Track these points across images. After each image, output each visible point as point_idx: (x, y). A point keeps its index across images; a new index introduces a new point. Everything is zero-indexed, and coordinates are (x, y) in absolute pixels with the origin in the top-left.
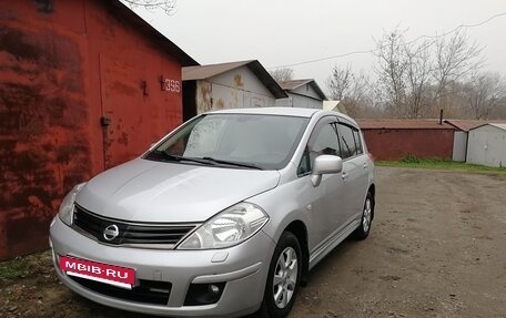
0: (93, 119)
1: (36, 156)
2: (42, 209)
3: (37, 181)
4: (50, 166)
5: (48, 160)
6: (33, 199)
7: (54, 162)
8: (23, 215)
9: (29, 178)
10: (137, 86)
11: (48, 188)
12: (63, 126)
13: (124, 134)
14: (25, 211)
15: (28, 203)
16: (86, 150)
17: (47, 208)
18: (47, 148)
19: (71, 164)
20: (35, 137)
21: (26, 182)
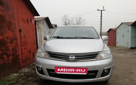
0: (18, 29)
1: (5, 41)
2: (7, 60)
3: (5, 50)
4: (8, 44)
5: (8, 42)
6: (5, 56)
7: (9, 43)
8: (2, 62)
9: (4, 48)
10: (26, 20)
11: (8, 52)
12: (11, 31)
13: (25, 35)
14: (3, 61)
15: (3, 58)
16: (16, 39)
17: (8, 59)
18: (8, 38)
19: (14, 44)
20: (4, 34)
21: (2, 50)
